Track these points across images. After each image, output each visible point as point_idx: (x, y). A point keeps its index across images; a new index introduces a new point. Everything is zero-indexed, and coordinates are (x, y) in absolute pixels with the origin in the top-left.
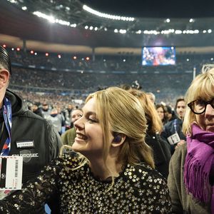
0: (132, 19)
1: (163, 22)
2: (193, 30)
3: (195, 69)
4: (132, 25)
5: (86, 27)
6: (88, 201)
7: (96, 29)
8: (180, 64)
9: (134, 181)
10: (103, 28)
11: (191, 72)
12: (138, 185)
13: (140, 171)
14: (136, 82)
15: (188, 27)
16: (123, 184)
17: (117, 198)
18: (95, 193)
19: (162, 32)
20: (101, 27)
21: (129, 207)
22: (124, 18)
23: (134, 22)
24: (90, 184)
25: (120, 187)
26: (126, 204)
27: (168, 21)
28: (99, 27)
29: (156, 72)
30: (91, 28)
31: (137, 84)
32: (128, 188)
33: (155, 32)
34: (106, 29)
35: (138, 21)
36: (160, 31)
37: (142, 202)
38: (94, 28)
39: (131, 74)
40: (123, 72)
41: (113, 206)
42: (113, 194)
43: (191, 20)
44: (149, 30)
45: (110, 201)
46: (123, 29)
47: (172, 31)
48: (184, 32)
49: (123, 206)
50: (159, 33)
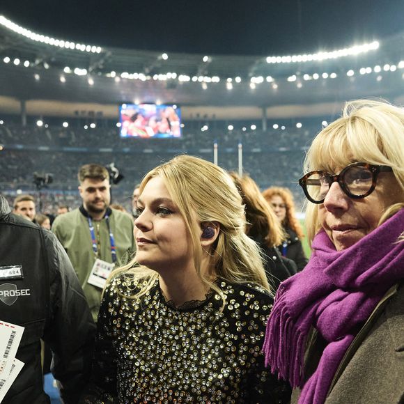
0: (97, 50)
1: (154, 59)
2: (210, 75)
3: (216, 145)
4: (98, 60)
5: (7, 60)
6: (156, 343)
7: (27, 64)
8: (189, 136)
9: (230, 308)
10: (42, 64)
11: (209, 151)
12: (236, 315)
13: (242, 293)
14: (112, 165)
15: (200, 71)
16: (213, 314)
17: (202, 336)
18: (168, 328)
19: (156, 77)
20: (37, 62)
21: (220, 350)
22: (81, 47)
23: (102, 55)
24: (160, 314)
25: (208, 318)
26: (215, 345)
27: (165, 56)
28: (32, 61)
29: (147, 151)
30: (17, 62)
31: (114, 169)
32: (221, 320)
33: (142, 77)
34: (46, 66)
35: (109, 53)
36: (152, 74)
37: (240, 341)
38: (22, 61)
39: (101, 154)
40: (84, 150)
41: (196, 348)
42: (196, 330)
43: (206, 59)
44: (131, 72)
45: (191, 341)
46: (81, 67)
47: (174, 75)
48: (195, 79)
49: (211, 349)
50: (149, 78)
